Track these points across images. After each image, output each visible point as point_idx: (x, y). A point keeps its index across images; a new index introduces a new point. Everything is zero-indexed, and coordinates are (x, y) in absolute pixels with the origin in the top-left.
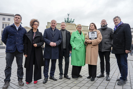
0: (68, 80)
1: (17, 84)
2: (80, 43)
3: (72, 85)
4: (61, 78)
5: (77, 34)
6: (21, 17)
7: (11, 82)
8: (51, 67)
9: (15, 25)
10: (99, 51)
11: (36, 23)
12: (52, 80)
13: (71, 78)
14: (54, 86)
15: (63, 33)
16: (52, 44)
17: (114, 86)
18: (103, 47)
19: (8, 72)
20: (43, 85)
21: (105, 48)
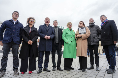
21: (93, 42)
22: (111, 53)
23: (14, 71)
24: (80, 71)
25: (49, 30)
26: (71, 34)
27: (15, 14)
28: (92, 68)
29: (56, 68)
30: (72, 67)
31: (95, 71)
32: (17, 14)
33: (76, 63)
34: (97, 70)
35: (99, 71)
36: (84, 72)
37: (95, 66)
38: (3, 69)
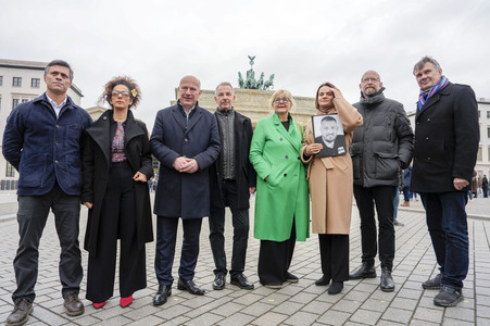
0: (244, 291)
1: (61, 310)
2: (287, 157)
3: (257, 309)
4: (219, 287)
5: (274, 128)
6: (71, 72)
7: (38, 305)
8: (184, 247)
9: (50, 100)
10: (354, 185)
11: (120, 88)
12: (186, 294)
13: (257, 285)
14: (192, 314)
15: (223, 124)
16: (184, 163)
17: (413, 309)
18: (369, 169)
19: (26, 266)
20: (154, 309)
21: (375, 173)
22: (450, 225)
25: (196, 129)
26: (285, 142)
27: (56, 73)
28: (367, 273)
32: (63, 75)
34: (387, 289)
36: (334, 298)
38: (23, 293)
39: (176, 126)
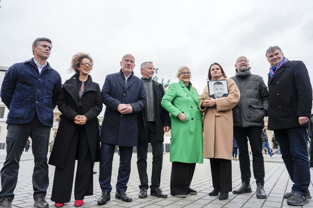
3: (172, 207)
4: (143, 196)
5: (181, 90)
8: (120, 167)
9: (36, 62)
11: (85, 60)
13: (169, 195)
18: (246, 116)
19: (9, 174)
21: (250, 118)
22: (296, 150)
23: (34, 198)
24: (213, 198)
25: (132, 88)
26: (190, 98)
28: (246, 189)
29: (149, 190)
30: (192, 186)
31: (254, 199)
33: (202, 177)
34: (260, 196)
35: (264, 197)
36: (224, 202)
37: (255, 184)
38: (5, 194)
39: (119, 85)
